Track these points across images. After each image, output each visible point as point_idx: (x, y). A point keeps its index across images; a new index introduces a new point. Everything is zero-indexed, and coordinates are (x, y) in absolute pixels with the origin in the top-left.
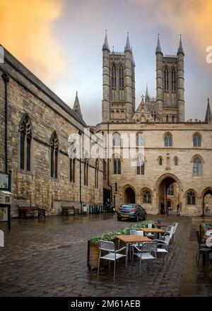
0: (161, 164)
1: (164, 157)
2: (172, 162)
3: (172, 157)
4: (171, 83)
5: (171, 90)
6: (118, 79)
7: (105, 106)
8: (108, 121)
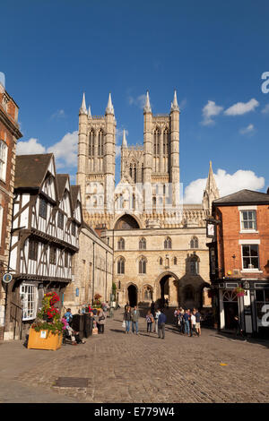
0: (161, 263)
1: (164, 258)
2: (171, 263)
3: (171, 258)
4: (162, 146)
5: (162, 154)
6: (96, 146)
7: (80, 180)
8: (83, 196)
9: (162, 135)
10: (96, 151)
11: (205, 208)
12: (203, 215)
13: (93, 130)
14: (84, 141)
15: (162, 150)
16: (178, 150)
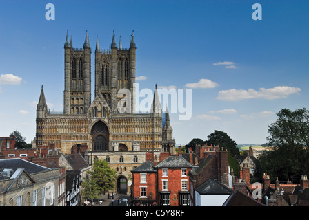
1: (119, 168)
2: (123, 170)
3: (123, 167)
4: (124, 72)
5: (124, 77)
7: (67, 96)
8: (69, 107)
9: (124, 64)
10: (77, 74)
11: (152, 116)
14: (68, 68)
15: (123, 74)
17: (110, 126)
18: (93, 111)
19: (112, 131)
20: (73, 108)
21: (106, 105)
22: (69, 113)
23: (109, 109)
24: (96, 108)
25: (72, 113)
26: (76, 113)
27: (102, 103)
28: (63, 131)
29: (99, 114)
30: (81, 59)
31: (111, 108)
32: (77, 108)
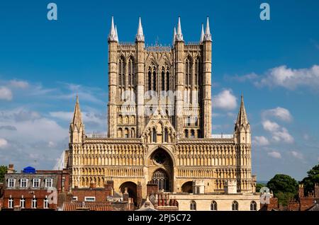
4: (194, 76)
5: (194, 85)
6: (127, 75)
7: (111, 111)
8: (115, 128)
9: (194, 65)
10: (127, 80)
11: (236, 143)
12: (234, 149)
13: (122, 57)
14: (114, 70)
15: (194, 80)
16: (210, 82)
17: (175, 155)
18: (150, 134)
19: (177, 163)
20: (121, 129)
21: (169, 125)
22: (115, 137)
23: (174, 131)
24: (154, 129)
25: (119, 136)
26: (125, 137)
27: (164, 121)
28: (108, 162)
29: (159, 138)
30: (132, 57)
31: (176, 129)
32: (126, 129)
